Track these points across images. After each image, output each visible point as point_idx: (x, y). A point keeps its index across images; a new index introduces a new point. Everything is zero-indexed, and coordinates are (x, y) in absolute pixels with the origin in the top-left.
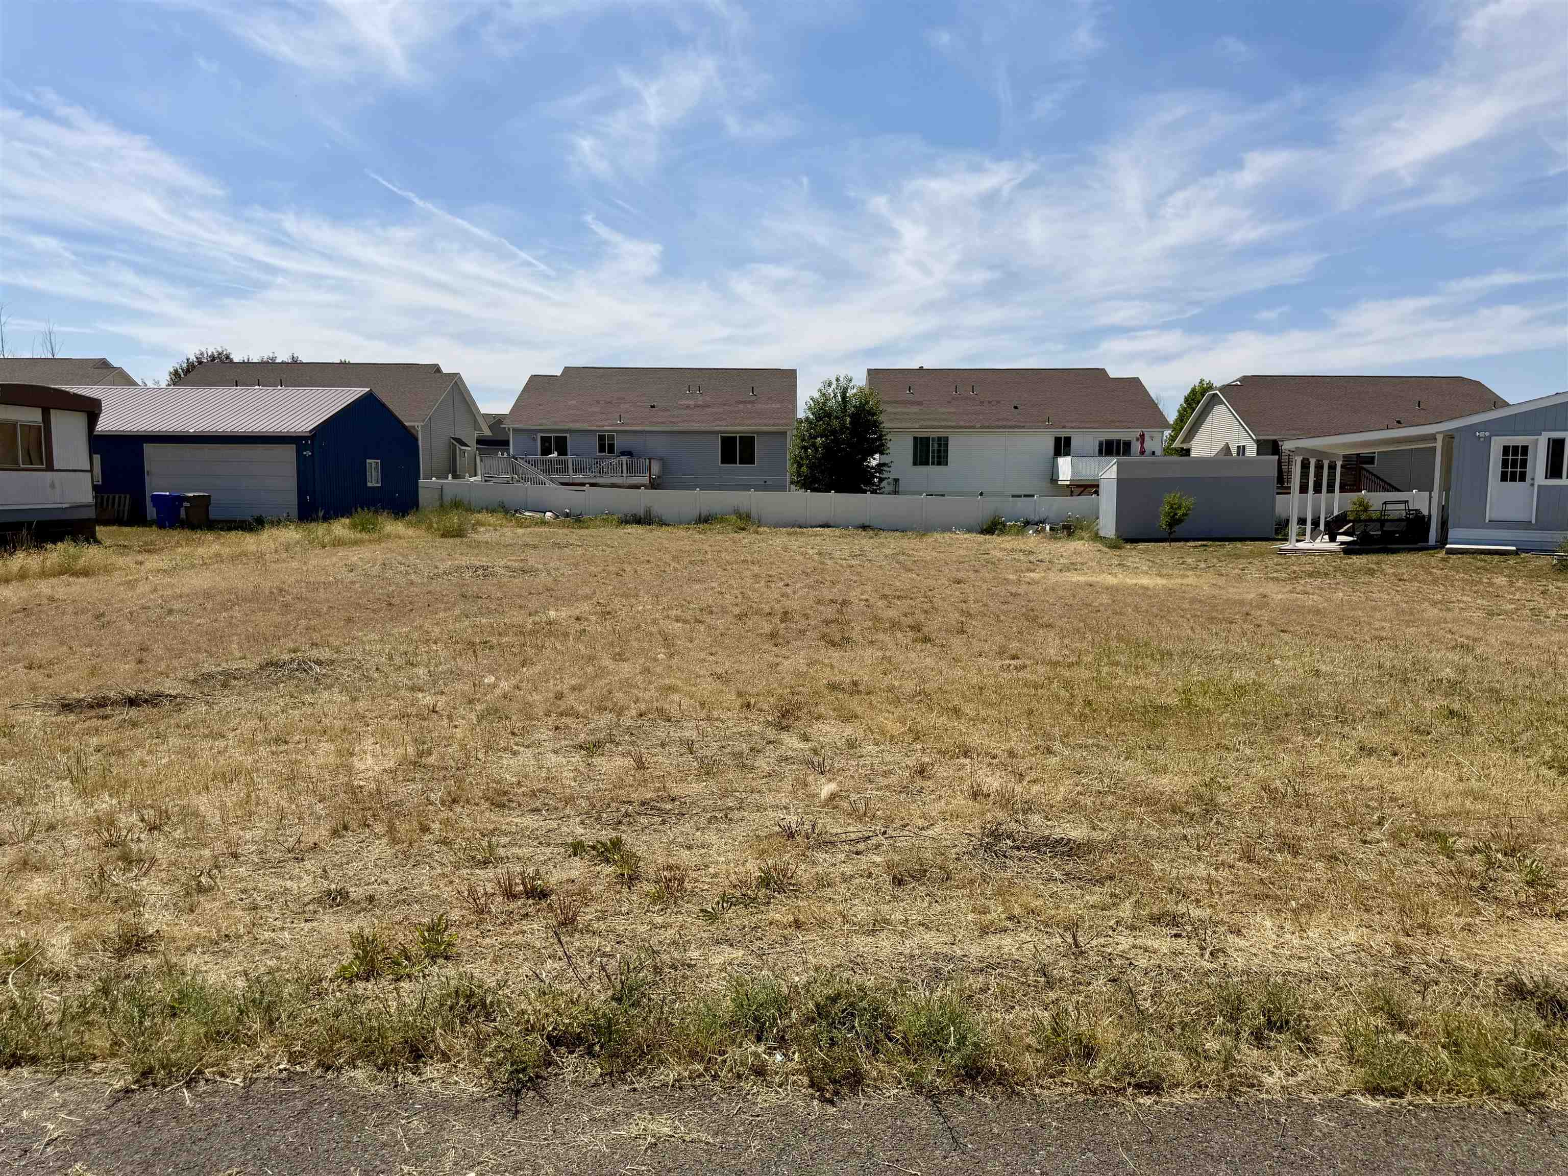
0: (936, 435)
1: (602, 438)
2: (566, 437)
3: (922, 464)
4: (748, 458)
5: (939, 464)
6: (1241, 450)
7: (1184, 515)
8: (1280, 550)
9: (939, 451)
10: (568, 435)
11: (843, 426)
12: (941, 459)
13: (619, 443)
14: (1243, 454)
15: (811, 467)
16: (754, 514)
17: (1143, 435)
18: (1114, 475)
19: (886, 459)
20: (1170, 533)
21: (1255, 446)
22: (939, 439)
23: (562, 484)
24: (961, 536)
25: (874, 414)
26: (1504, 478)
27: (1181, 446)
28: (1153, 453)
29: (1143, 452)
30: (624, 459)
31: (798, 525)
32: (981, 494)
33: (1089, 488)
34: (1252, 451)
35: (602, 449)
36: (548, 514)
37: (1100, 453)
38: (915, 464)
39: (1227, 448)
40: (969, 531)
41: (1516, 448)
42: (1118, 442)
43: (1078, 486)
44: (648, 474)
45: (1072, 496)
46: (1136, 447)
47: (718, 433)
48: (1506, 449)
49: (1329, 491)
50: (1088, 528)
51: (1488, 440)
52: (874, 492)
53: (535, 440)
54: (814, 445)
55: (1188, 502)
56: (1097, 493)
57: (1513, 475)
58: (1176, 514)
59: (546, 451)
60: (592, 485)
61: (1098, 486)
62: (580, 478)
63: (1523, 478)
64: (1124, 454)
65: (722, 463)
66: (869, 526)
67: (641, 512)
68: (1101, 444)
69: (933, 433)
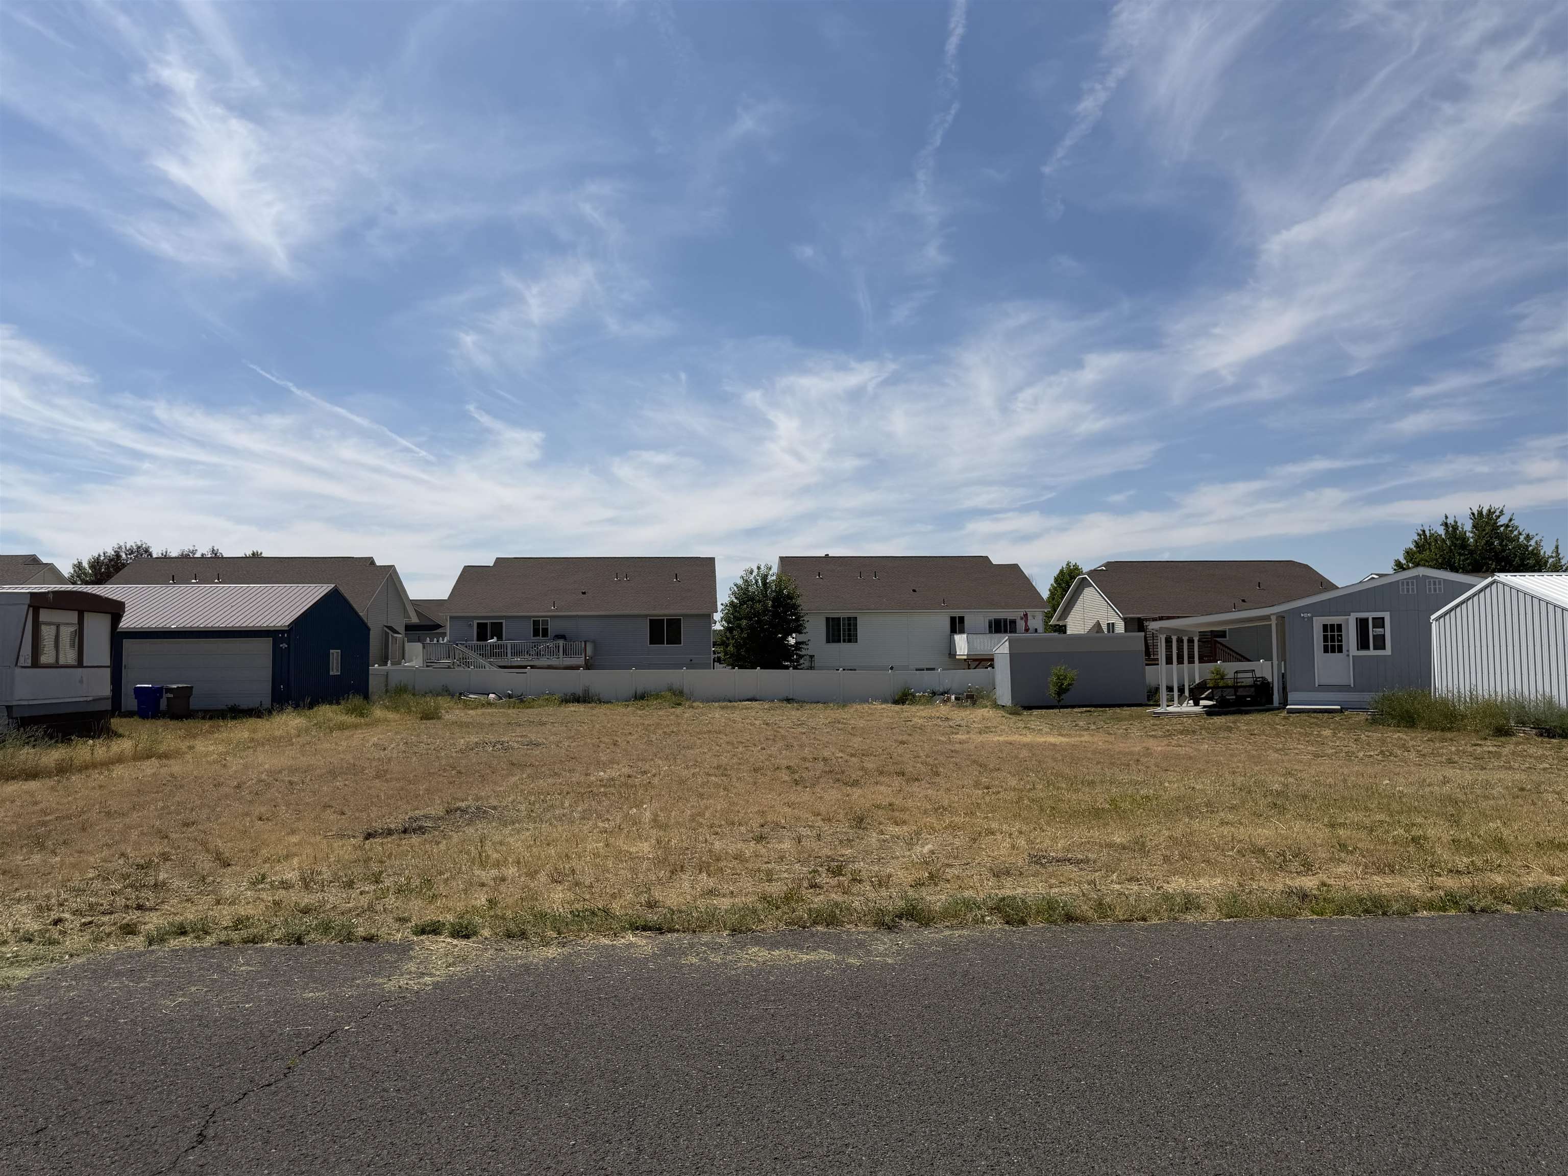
0: (846, 616)
1: (536, 623)
2: (502, 623)
3: (834, 641)
4: (675, 639)
5: (850, 641)
6: (1111, 626)
7: (1069, 685)
8: (1155, 713)
9: (849, 630)
10: (503, 621)
11: (766, 610)
12: (851, 637)
13: (552, 628)
14: (1113, 632)
15: (738, 646)
16: (686, 690)
17: (1027, 614)
18: (1007, 651)
19: (802, 638)
20: (1059, 701)
21: (1123, 623)
22: (849, 619)
23: (501, 667)
24: (879, 706)
25: (791, 598)
26: (1326, 651)
27: (1058, 623)
28: (1036, 630)
29: (1027, 630)
30: (561, 643)
31: (729, 700)
32: (892, 668)
33: (984, 662)
34: (1120, 628)
35: (536, 633)
36: (492, 696)
37: (990, 632)
38: (828, 641)
39: (1098, 625)
40: (885, 701)
41: (1332, 626)
42: (1005, 620)
43: (975, 660)
44: (583, 656)
45: (969, 669)
46: (1021, 625)
47: (646, 616)
48: (1325, 627)
49: (1189, 662)
50: (988, 697)
51: (1311, 619)
52: (795, 668)
53: (471, 626)
54: (739, 626)
55: (1072, 674)
56: (992, 666)
57: (1333, 647)
58: (1063, 684)
59: (482, 636)
60: (532, 667)
61: (992, 660)
62: (518, 660)
63: (1340, 651)
64: (1011, 632)
65: (650, 644)
66: (792, 699)
67: (579, 691)
68: (990, 623)
69: (843, 614)
